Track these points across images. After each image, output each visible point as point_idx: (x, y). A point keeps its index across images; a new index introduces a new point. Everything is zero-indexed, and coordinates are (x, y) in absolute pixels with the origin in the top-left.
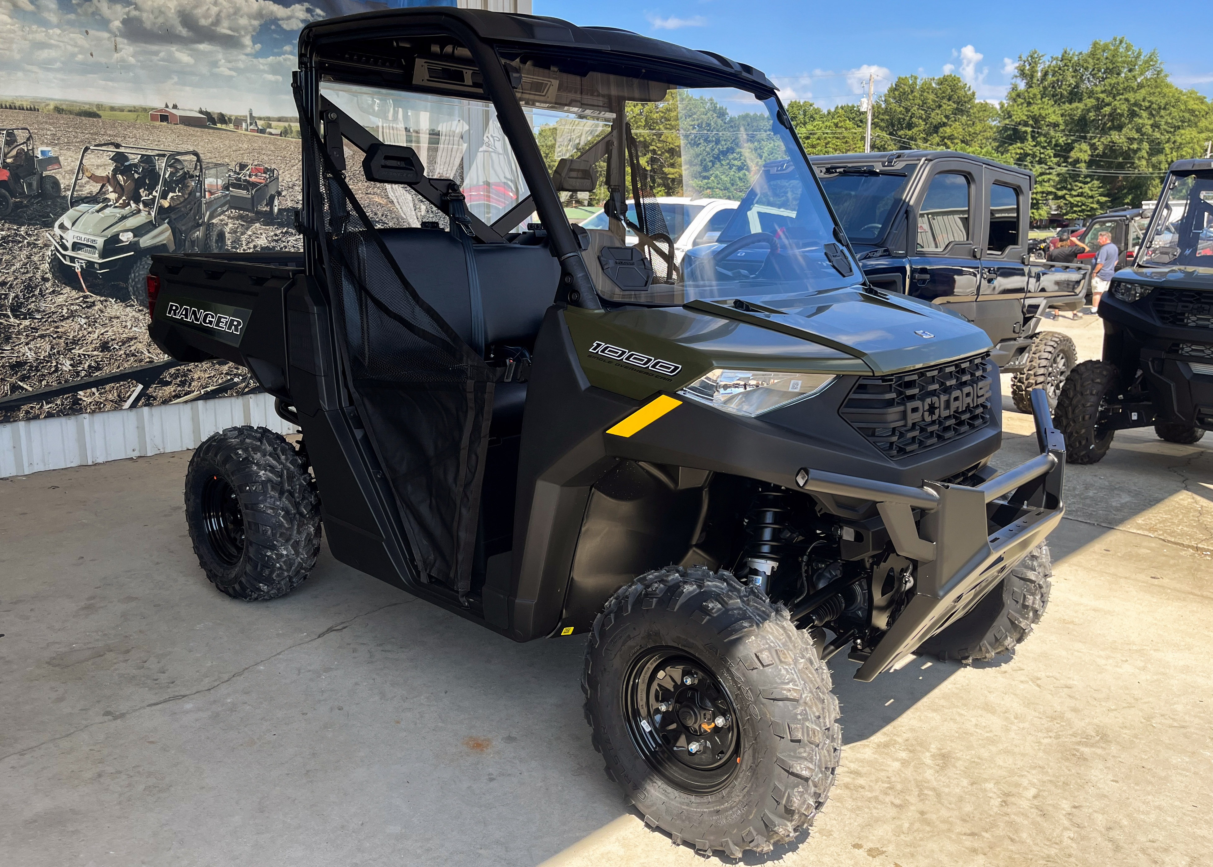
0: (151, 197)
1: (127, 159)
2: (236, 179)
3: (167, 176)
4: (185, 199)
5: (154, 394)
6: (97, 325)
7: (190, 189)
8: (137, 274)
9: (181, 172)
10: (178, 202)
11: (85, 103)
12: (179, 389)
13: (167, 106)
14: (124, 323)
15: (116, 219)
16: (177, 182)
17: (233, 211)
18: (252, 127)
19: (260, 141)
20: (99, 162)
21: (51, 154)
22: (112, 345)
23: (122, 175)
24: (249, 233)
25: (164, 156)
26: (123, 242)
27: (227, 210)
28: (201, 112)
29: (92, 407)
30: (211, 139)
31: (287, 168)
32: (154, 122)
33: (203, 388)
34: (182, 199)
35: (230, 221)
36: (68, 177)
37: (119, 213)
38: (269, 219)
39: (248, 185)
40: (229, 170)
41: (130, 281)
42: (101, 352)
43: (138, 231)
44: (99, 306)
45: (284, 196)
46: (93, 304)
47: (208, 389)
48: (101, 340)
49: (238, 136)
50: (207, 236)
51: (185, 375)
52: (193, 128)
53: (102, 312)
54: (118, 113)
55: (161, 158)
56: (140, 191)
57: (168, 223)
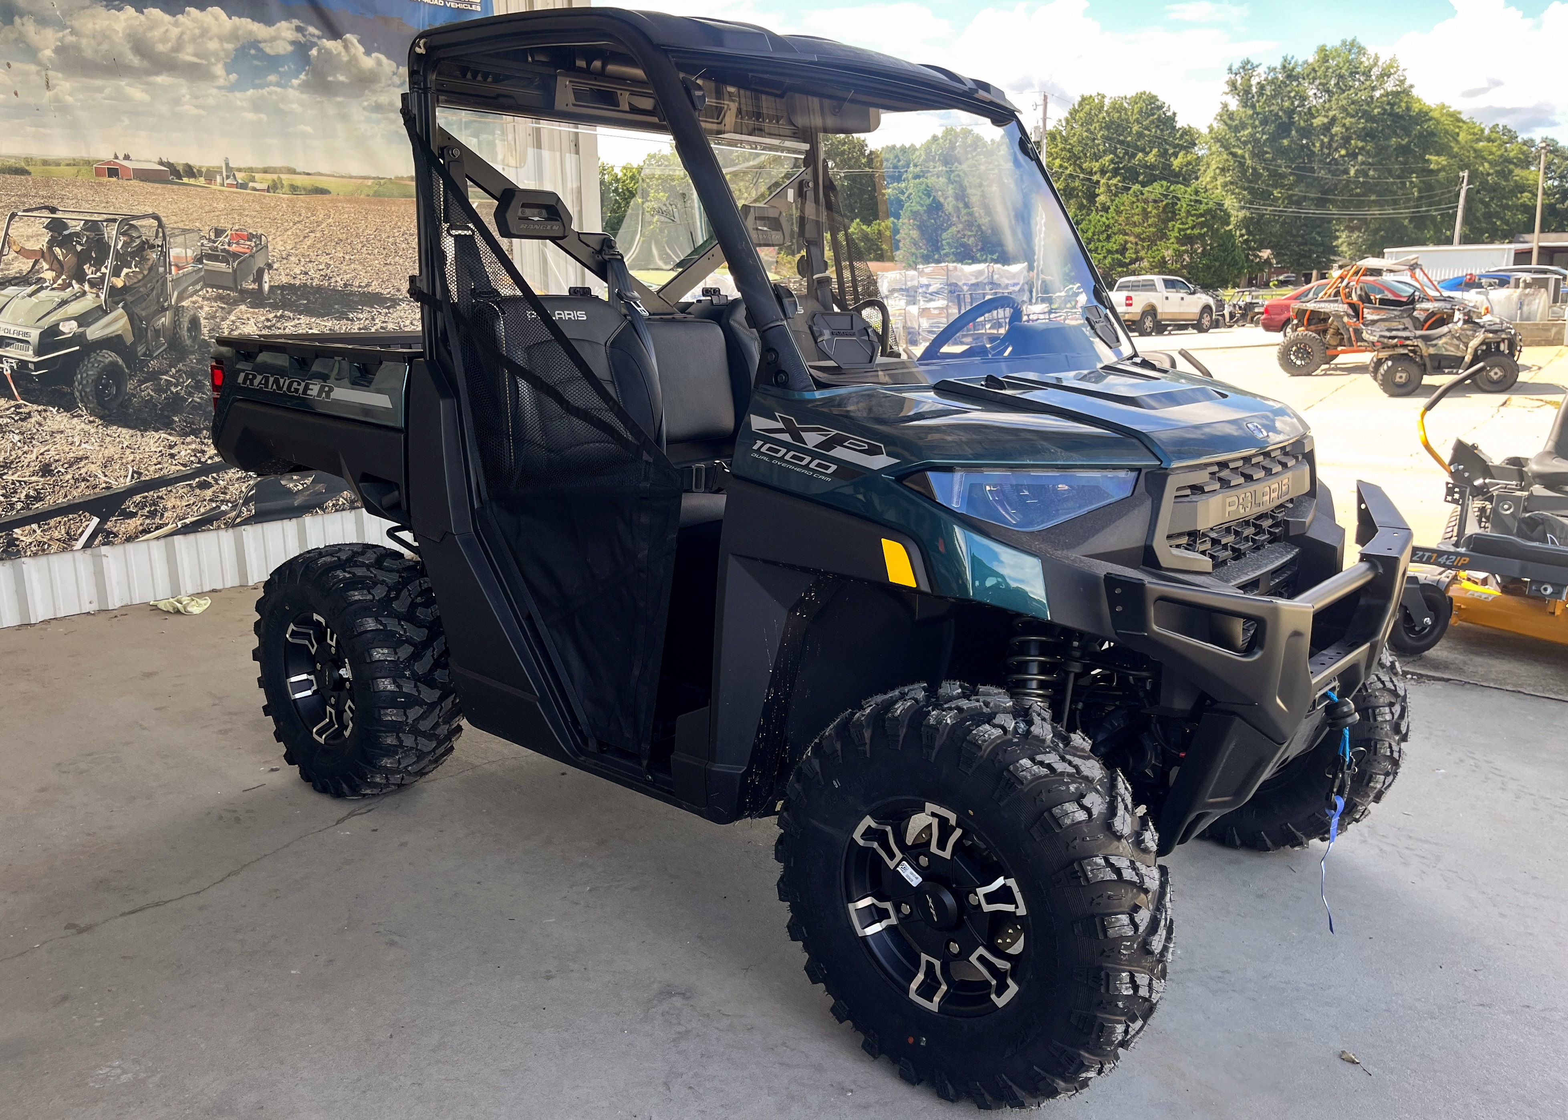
0: (99, 274)
1: (65, 226)
2: (210, 248)
3: (119, 247)
4: (145, 277)
5: (115, 530)
6: (34, 442)
7: (150, 262)
8: (85, 375)
9: (138, 241)
10: (136, 280)
11: (10, 157)
12: (148, 521)
13: (116, 157)
14: (70, 439)
15: (55, 304)
16: (133, 255)
17: (210, 290)
18: (229, 181)
19: (240, 198)
20: (30, 231)
22: (56, 468)
23: (60, 247)
24: (232, 317)
25: (115, 220)
26: (64, 334)
27: (201, 289)
28: (161, 163)
29: (33, 549)
30: (175, 197)
31: (278, 233)
32: (100, 178)
33: (180, 520)
34: (140, 277)
35: (206, 303)
37: (58, 297)
38: (257, 299)
39: (228, 256)
40: (201, 238)
41: (76, 383)
42: (42, 476)
43: (83, 320)
44: (36, 417)
45: (276, 270)
46: (29, 415)
47: (188, 521)
48: (41, 462)
49: (211, 193)
50: (176, 324)
51: (155, 504)
52: (151, 184)
53: (40, 425)
54: (52, 168)
55: (110, 224)
56: (86, 267)
57: (123, 308)
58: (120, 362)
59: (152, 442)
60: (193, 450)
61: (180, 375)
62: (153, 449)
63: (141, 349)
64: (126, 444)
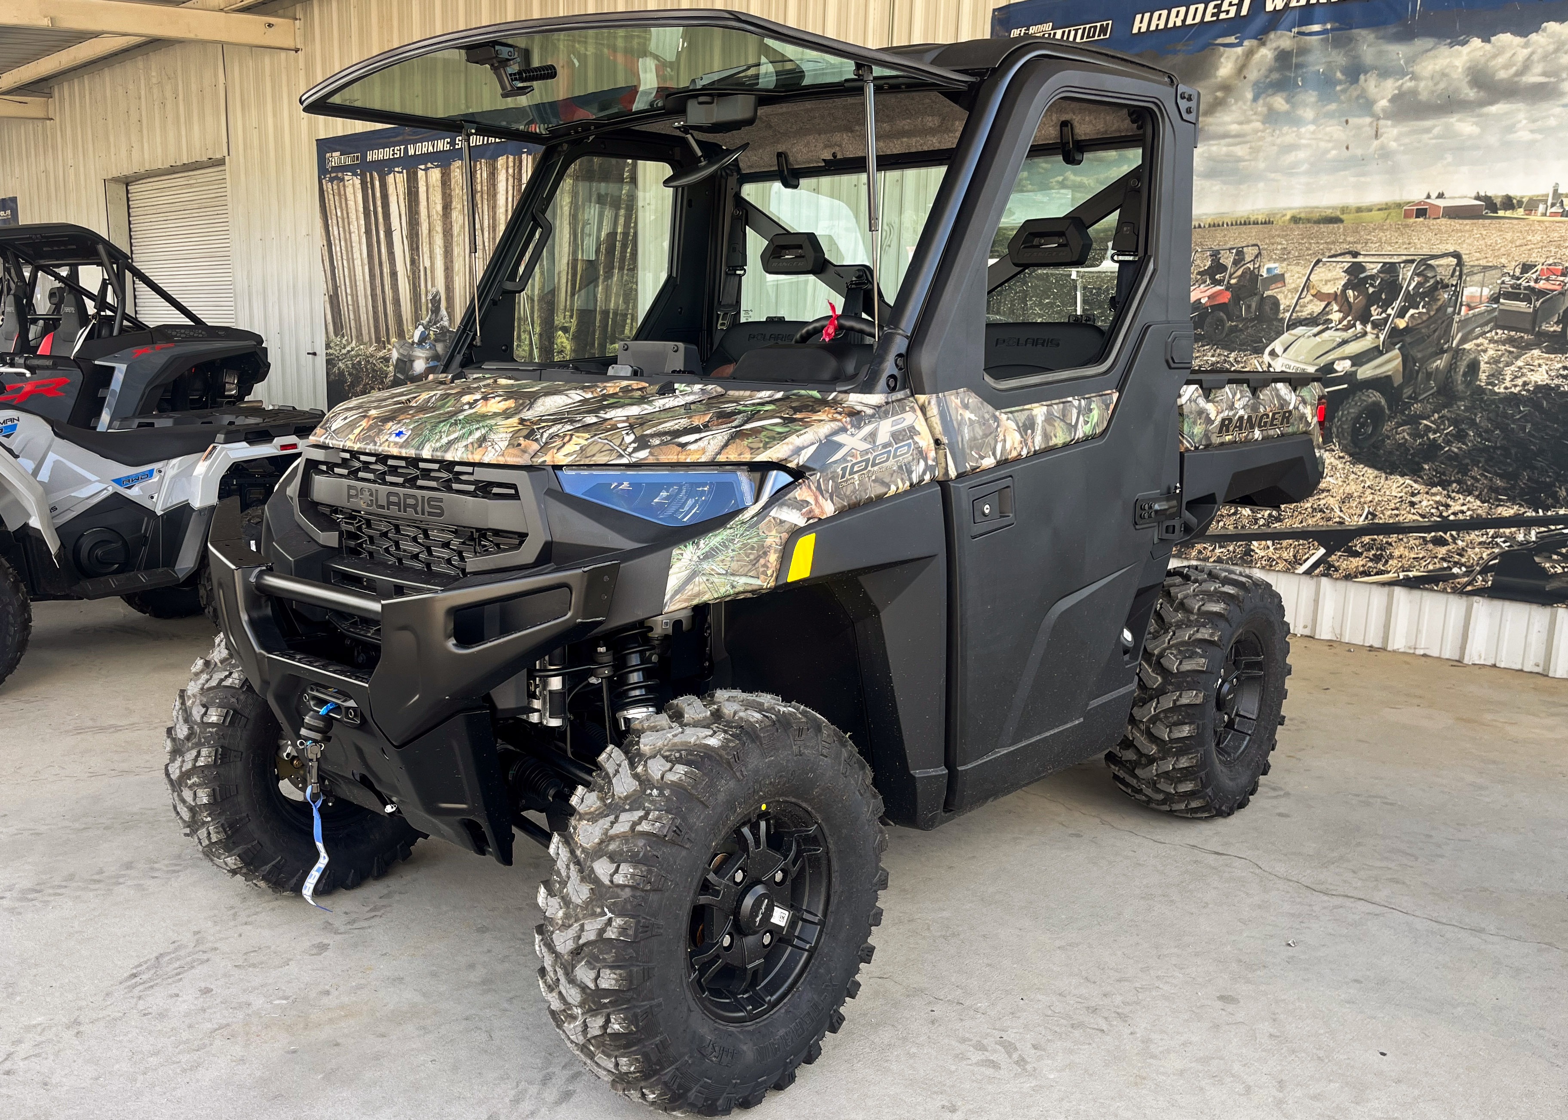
0: (1384, 315)
1: (1363, 270)
2: (1512, 286)
3: (1411, 288)
4: (1430, 317)
5: (1337, 564)
7: (1440, 303)
8: (1345, 412)
9: (1432, 281)
10: (1419, 321)
11: (1328, 208)
12: (1370, 564)
13: (1429, 197)
15: (1335, 344)
16: (1423, 296)
17: (1500, 332)
20: (1329, 276)
21: (1276, 272)
23: (1353, 290)
24: (1520, 363)
25: (1413, 261)
26: (1337, 372)
27: (1490, 331)
28: (1478, 198)
29: (1264, 563)
30: (1485, 232)
32: (1408, 220)
33: (1404, 571)
34: (1425, 318)
35: (1492, 345)
36: (1290, 296)
37: (1340, 336)
38: (1557, 343)
39: (1532, 294)
40: (1504, 275)
41: (1336, 419)
43: (1358, 360)
47: (1411, 574)
49: (1528, 224)
50: (1452, 367)
51: (1382, 549)
52: (1461, 221)
54: (1364, 214)
56: (1372, 309)
57: (1399, 349)
58: (1383, 402)
59: (1395, 485)
60: (1437, 502)
61: (1443, 423)
62: (1394, 494)
63: (1407, 391)
64: (1368, 483)
